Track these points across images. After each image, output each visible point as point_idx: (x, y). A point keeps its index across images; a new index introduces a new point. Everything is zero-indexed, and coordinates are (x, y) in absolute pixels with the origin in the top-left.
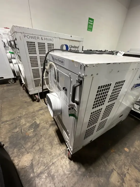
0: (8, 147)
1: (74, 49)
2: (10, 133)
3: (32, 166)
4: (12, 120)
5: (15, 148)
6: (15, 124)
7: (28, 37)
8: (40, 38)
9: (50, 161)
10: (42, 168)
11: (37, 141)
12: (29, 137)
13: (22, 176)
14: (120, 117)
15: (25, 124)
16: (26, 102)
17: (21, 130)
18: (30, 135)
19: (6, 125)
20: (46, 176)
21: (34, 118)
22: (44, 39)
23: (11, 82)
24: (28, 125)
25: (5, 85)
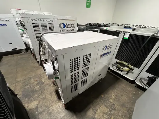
0: (21, 98)
1: (70, 26)
2: (22, 89)
3: (37, 108)
4: (25, 80)
5: (26, 98)
6: (26, 82)
7: (33, 20)
8: (42, 20)
9: (49, 105)
10: (44, 108)
11: (42, 93)
12: (36, 91)
13: (30, 113)
14: (99, 75)
15: (34, 83)
16: (35, 67)
17: (31, 86)
18: (37, 90)
19: (20, 84)
20: (45, 113)
21: (40, 78)
22: (45, 21)
23: (24, 52)
24: (36, 83)
25: (19, 54)
